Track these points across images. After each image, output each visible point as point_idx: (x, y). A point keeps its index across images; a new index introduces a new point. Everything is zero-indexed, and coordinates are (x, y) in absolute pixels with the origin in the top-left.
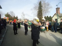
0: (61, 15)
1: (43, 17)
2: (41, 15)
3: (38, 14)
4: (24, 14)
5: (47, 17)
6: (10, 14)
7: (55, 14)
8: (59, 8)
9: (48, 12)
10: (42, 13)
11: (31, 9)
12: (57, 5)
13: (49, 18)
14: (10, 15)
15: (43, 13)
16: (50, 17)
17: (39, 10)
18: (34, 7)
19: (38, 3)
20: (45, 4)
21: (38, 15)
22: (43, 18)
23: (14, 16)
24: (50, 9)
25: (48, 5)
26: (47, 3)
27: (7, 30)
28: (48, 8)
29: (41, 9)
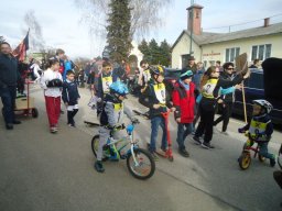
0: (204, 37)
1: (135, 43)
2: (126, 36)
3: (110, 29)
4: (35, 23)
5: (153, 43)
7: (184, 32)
9: (154, 22)
10: (129, 26)
13: (160, 49)
15: (132, 24)
16: (164, 44)
17: (115, 8)
21: (108, 35)
22: (132, 47)
24: (164, 9)
28: (153, 2)
29: (126, 5)
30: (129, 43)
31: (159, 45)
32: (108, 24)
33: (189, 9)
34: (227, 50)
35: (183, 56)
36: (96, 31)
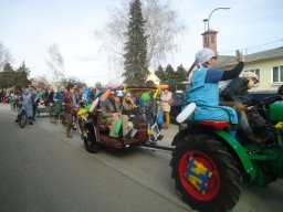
2: (143, 63)
3: (127, 56)
4: (58, 55)
5: (169, 68)
8: (215, 33)
9: (170, 48)
10: (145, 52)
11: (96, 33)
12: (205, 20)
13: (176, 73)
15: (149, 51)
16: (181, 69)
17: (132, 37)
18: (111, 25)
19: (128, 7)
22: (148, 73)
24: (179, 36)
25: (171, 16)
26: (166, 7)
28: (168, 30)
29: (141, 34)
30: (146, 69)
31: (175, 70)
32: (125, 52)
33: (204, 34)
36: (114, 60)
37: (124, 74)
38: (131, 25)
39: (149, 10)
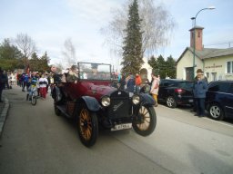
0: (206, 52)
1: (145, 59)
2: (138, 54)
3: (125, 48)
4: (71, 46)
5: (161, 58)
6: (16, 45)
7: (187, 49)
8: (201, 29)
10: (140, 46)
11: (102, 29)
12: (193, 18)
13: (166, 63)
14: (16, 49)
15: (144, 44)
16: (170, 59)
17: (130, 33)
18: (113, 23)
19: (128, 9)
20: (152, 11)
21: (124, 53)
22: (143, 62)
23: (34, 56)
24: (170, 32)
25: (164, 15)
26: (159, 8)
27: (10, 107)
28: (160, 27)
29: (138, 30)
30: (141, 59)
31: (166, 60)
32: (124, 45)
33: (191, 30)
34: (229, 63)
35: (187, 69)
36: (115, 51)
37: (122, 63)
38: (130, 23)
39: (144, 10)
